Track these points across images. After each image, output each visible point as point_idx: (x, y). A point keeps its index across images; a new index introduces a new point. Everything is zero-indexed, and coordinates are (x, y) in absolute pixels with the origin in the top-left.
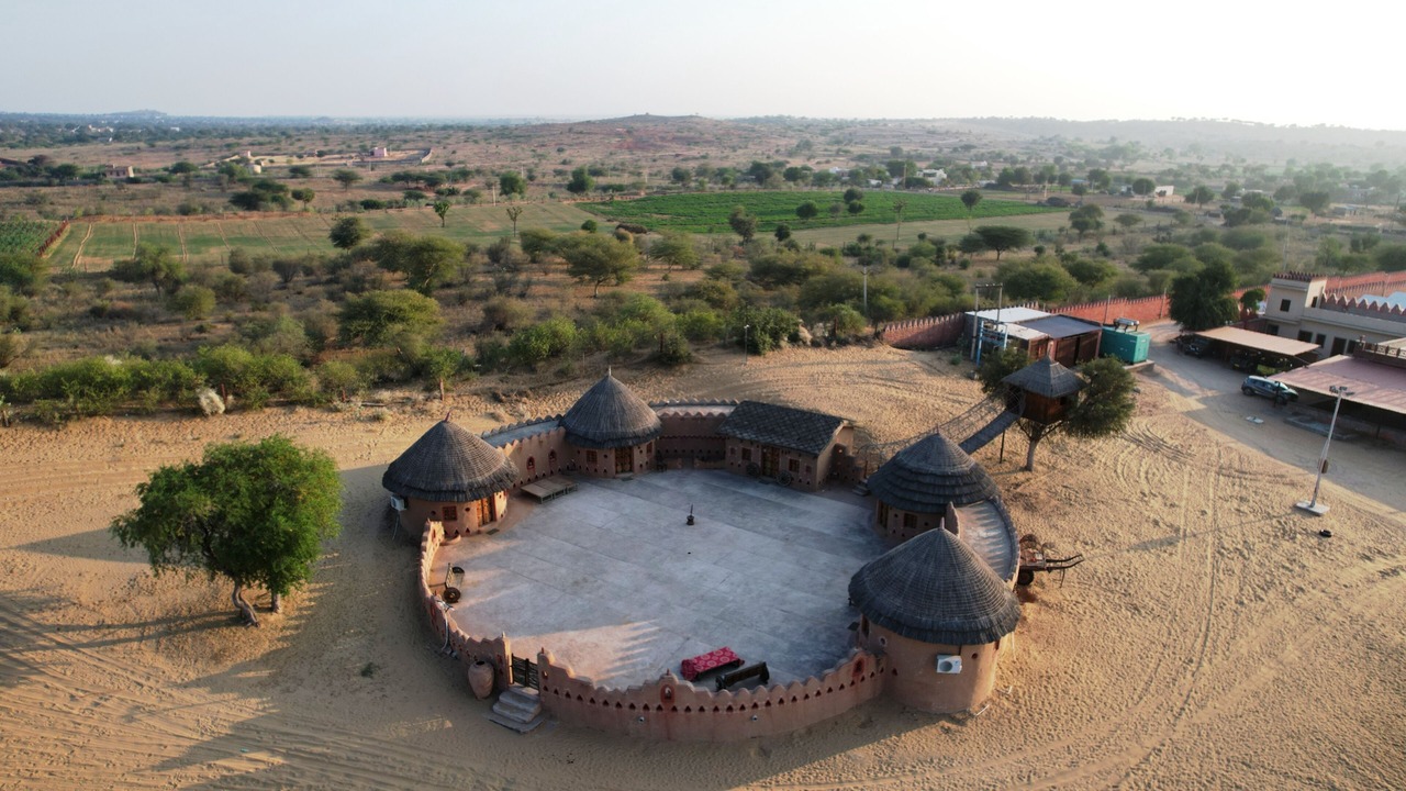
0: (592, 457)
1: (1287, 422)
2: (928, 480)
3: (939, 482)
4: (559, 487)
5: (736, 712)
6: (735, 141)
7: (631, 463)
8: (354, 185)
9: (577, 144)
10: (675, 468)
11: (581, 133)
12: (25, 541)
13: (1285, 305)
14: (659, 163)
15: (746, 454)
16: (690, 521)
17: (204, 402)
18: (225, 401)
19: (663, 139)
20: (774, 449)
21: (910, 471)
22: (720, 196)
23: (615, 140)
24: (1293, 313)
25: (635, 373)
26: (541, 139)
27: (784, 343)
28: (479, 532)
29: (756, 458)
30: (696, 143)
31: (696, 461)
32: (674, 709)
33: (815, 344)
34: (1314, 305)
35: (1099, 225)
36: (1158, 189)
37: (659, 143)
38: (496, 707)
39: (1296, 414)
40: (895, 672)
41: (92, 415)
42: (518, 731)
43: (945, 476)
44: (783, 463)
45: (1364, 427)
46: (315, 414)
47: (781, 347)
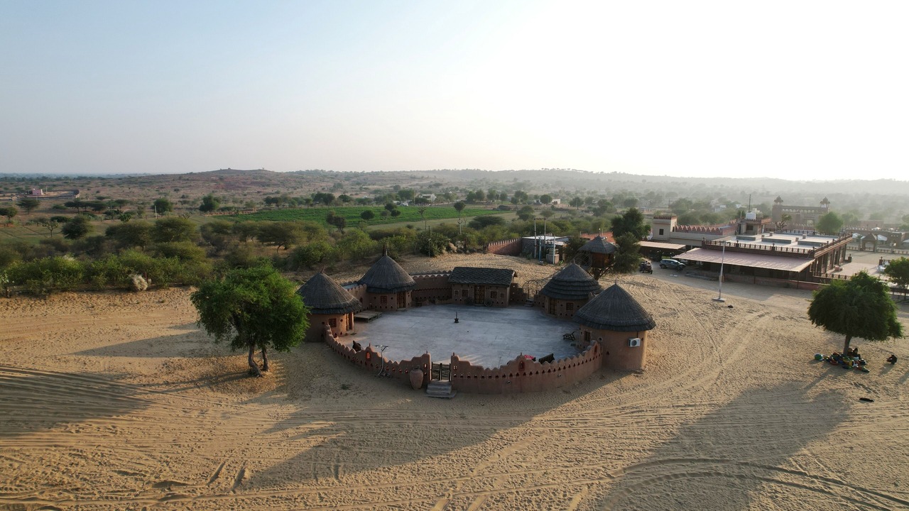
0: (384, 300)
1: (686, 276)
2: (576, 284)
3: (581, 284)
4: (374, 314)
5: (552, 373)
6: (293, 184)
7: (404, 303)
9: (186, 187)
10: (426, 305)
11: (188, 180)
13: (661, 233)
14: (248, 196)
15: (464, 293)
16: (457, 321)
17: (136, 282)
18: (147, 282)
19: (244, 183)
20: (482, 286)
21: (566, 281)
23: (213, 184)
24: (665, 235)
26: (160, 184)
27: (445, 252)
28: (346, 334)
29: (471, 294)
30: (268, 185)
31: (436, 301)
32: (525, 374)
34: (673, 231)
35: (533, 216)
36: (553, 201)
37: (243, 186)
38: (428, 391)
39: (688, 273)
40: (608, 353)
41: (64, 290)
42: (448, 398)
43: (584, 282)
44: (487, 293)
47: (441, 253)
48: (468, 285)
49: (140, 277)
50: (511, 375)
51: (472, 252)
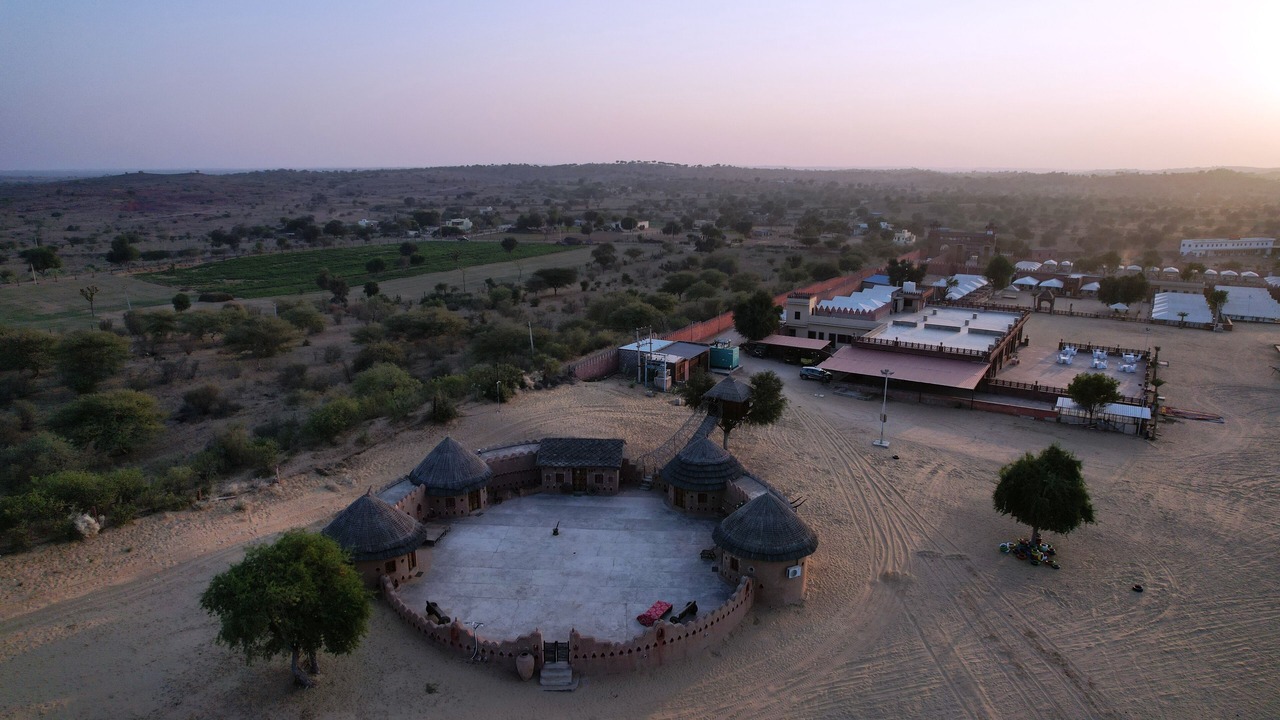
0: (451, 503)
1: (834, 393)
2: (710, 469)
3: (717, 468)
5: (697, 634)
6: (247, 197)
7: (479, 502)
10: (507, 499)
11: (72, 194)
13: (797, 316)
15: (559, 478)
16: (556, 533)
17: (81, 526)
18: (98, 521)
20: (583, 469)
21: (696, 465)
24: (803, 320)
25: (418, 433)
27: (518, 390)
29: (568, 479)
30: (210, 202)
31: (521, 490)
32: (664, 643)
33: (537, 388)
34: (815, 314)
35: (615, 258)
36: (639, 225)
38: (542, 681)
39: (836, 388)
40: (761, 586)
42: (570, 691)
43: (719, 464)
44: (590, 478)
46: (182, 515)
47: (514, 393)
48: (564, 468)
49: (87, 517)
50: (648, 647)
51: (555, 384)
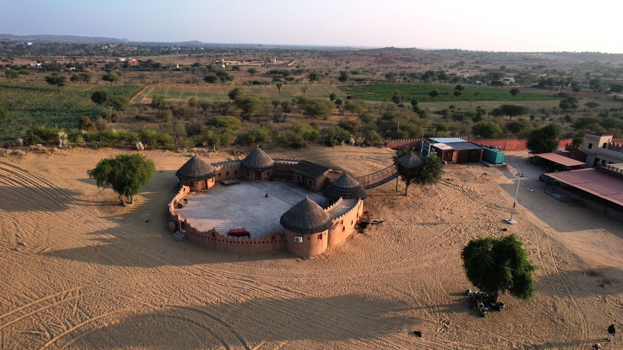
0: (248, 174)
1: (545, 192)
4: (233, 182)
5: (233, 243)
6: (428, 60)
7: (261, 177)
8: (255, 74)
10: (277, 181)
11: (359, 55)
12: (78, 178)
13: (590, 146)
15: (298, 178)
16: (267, 196)
17: (137, 146)
18: (144, 146)
19: (395, 59)
20: (306, 177)
22: (401, 85)
23: (373, 59)
24: (593, 150)
25: (284, 149)
27: (343, 143)
28: (201, 192)
29: (301, 180)
30: (410, 61)
31: (283, 179)
32: (216, 240)
33: (356, 145)
34: (604, 146)
37: (393, 60)
38: (174, 234)
41: (106, 146)
42: (178, 241)
45: (577, 197)
46: (172, 153)
47: (341, 145)
48: (299, 174)
50: (209, 238)
51: (368, 145)
